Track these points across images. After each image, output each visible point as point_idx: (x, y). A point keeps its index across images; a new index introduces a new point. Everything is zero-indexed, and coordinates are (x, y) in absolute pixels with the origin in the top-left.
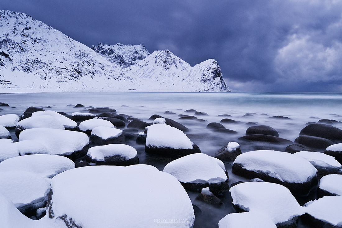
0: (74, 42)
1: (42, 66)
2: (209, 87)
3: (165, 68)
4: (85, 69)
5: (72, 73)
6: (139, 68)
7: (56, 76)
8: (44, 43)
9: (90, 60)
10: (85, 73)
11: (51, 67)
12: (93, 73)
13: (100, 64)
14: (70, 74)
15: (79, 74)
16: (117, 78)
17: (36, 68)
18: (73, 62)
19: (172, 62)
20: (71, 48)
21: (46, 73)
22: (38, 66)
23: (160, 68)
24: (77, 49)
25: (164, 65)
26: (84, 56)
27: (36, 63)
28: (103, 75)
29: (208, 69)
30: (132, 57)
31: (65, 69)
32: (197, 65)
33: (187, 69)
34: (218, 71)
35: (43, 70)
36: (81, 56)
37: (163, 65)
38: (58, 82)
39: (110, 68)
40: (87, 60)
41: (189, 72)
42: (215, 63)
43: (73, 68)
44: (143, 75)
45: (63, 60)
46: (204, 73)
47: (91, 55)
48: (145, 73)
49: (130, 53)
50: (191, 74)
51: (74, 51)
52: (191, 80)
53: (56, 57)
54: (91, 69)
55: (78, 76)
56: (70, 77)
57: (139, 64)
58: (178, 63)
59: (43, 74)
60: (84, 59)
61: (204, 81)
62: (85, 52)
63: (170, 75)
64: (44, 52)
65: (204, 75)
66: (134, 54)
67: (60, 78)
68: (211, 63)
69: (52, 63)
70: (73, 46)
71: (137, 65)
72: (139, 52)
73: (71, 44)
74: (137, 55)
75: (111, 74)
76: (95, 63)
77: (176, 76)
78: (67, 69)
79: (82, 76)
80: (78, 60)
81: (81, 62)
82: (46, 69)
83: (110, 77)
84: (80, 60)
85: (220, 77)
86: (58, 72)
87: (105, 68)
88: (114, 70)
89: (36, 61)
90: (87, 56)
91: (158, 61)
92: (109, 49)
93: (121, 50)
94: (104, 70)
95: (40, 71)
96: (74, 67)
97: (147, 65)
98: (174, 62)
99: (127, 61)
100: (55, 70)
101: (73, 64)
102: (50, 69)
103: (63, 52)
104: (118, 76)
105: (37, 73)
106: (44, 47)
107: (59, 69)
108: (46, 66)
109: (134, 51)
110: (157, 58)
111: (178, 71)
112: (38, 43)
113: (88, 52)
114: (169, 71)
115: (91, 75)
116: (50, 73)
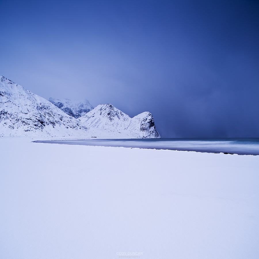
0: (34, 95)
1: (9, 117)
2: (147, 134)
3: (109, 119)
4: (47, 120)
5: (36, 123)
6: (87, 119)
7: (23, 125)
8: (8, 96)
9: (50, 111)
10: (47, 123)
11: (17, 118)
12: (54, 123)
13: (59, 115)
14: (35, 124)
15: (42, 124)
16: (74, 128)
17: (4, 118)
18: (37, 113)
19: (115, 114)
20: (33, 101)
21: (14, 123)
22: (5, 117)
23: (105, 119)
24: (39, 102)
25: (109, 116)
26: (45, 108)
27: (3, 114)
28: (62, 125)
29: (145, 120)
30: (79, 110)
31: (30, 119)
32: (136, 117)
33: (128, 120)
34: (153, 121)
35: (10, 121)
36: (42, 108)
37: (107, 116)
38: (26, 131)
39: (68, 119)
40: (47, 111)
41: (129, 122)
42: (150, 115)
43: (36, 119)
44: (91, 125)
45: (27, 112)
46: (142, 123)
47: (51, 108)
48: (93, 124)
49: (77, 106)
50: (131, 124)
51: (36, 103)
52: (132, 128)
53: (20, 109)
54: (52, 120)
55: (42, 126)
56: (35, 127)
57: (86, 116)
58: (119, 115)
59: (11, 124)
60: (45, 110)
61: (143, 129)
62: (46, 105)
63: (114, 125)
64: (9, 104)
65: (143, 125)
66: (80, 107)
67: (26, 127)
68: (147, 115)
69: (18, 115)
70: (34, 99)
71: (85, 116)
72: (84, 106)
73: (32, 98)
74: (83, 108)
75: (69, 124)
76: (55, 115)
77: (119, 125)
78: (31, 120)
79: (44, 126)
80: (40, 112)
81: (43, 114)
82: (13, 120)
83: (68, 126)
84: (41, 111)
85: (154, 126)
86: (24, 122)
87: (64, 119)
88: (71, 121)
89: (3, 113)
90: (47, 108)
91: (103, 113)
92: (59, 103)
93: (69, 104)
94: (63, 121)
95: (7, 121)
96: (38, 118)
97: (94, 116)
98: (116, 114)
99: (75, 114)
100: (21, 120)
101: (36, 115)
102: (16, 120)
103: (26, 104)
104: (75, 125)
105: (5, 123)
106: (8, 100)
107: (25, 120)
108: (12, 117)
109: (80, 105)
110: (102, 111)
111: (121, 121)
112: (2, 96)
113: (48, 105)
114: (113, 122)
115: (52, 125)
116: (17, 124)
